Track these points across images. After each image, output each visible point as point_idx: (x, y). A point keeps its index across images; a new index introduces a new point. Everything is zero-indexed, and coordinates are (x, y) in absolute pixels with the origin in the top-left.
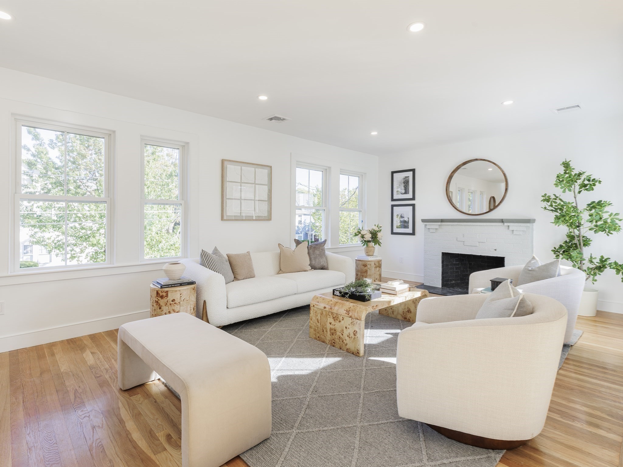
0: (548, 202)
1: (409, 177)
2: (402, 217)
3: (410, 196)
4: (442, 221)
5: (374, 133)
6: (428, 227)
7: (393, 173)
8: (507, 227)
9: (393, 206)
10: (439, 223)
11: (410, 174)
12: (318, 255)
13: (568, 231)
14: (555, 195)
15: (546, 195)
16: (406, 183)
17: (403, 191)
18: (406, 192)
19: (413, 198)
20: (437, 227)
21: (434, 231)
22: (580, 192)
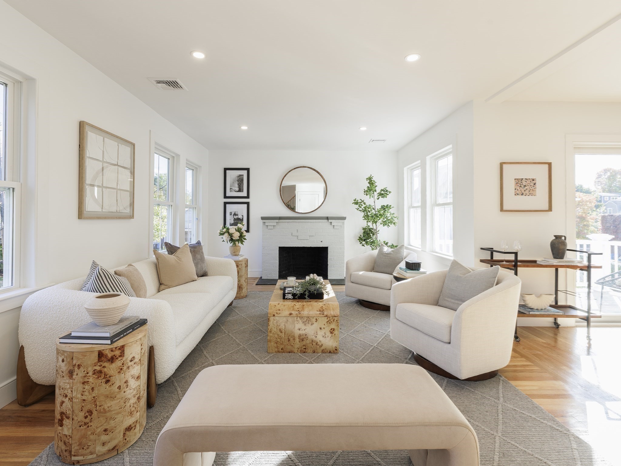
0: (357, 204)
1: (243, 175)
2: (235, 214)
3: (244, 194)
4: (280, 218)
5: (244, 128)
6: (266, 224)
7: (226, 170)
8: (330, 223)
9: (225, 204)
10: (277, 221)
11: (245, 173)
12: (200, 259)
13: (366, 225)
14: (361, 200)
15: (356, 199)
16: (240, 180)
17: (237, 189)
18: (240, 190)
19: (248, 197)
20: (275, 224)
21: (272, 227)
22: (378, 199)
